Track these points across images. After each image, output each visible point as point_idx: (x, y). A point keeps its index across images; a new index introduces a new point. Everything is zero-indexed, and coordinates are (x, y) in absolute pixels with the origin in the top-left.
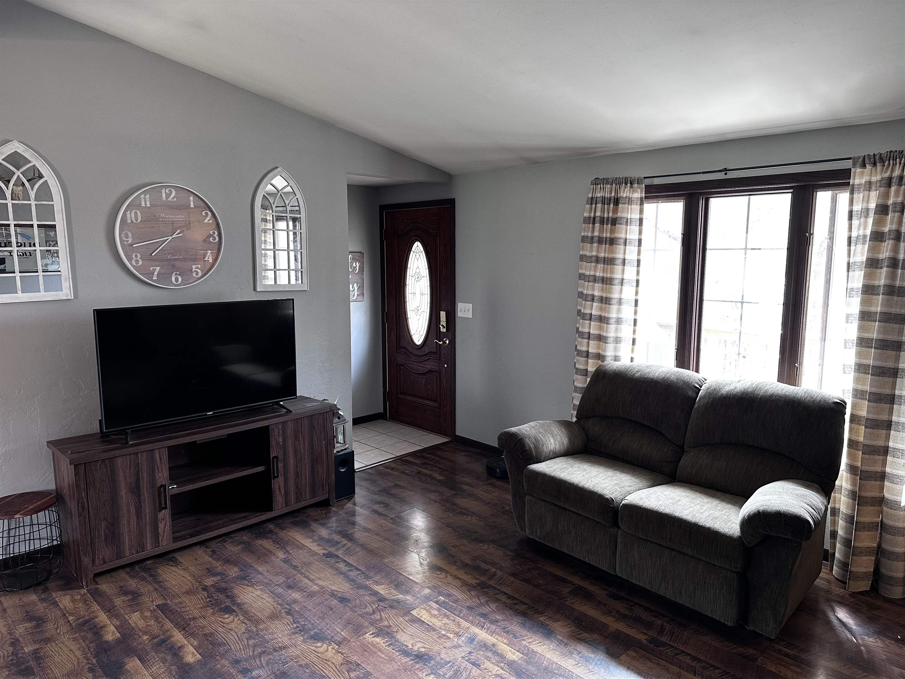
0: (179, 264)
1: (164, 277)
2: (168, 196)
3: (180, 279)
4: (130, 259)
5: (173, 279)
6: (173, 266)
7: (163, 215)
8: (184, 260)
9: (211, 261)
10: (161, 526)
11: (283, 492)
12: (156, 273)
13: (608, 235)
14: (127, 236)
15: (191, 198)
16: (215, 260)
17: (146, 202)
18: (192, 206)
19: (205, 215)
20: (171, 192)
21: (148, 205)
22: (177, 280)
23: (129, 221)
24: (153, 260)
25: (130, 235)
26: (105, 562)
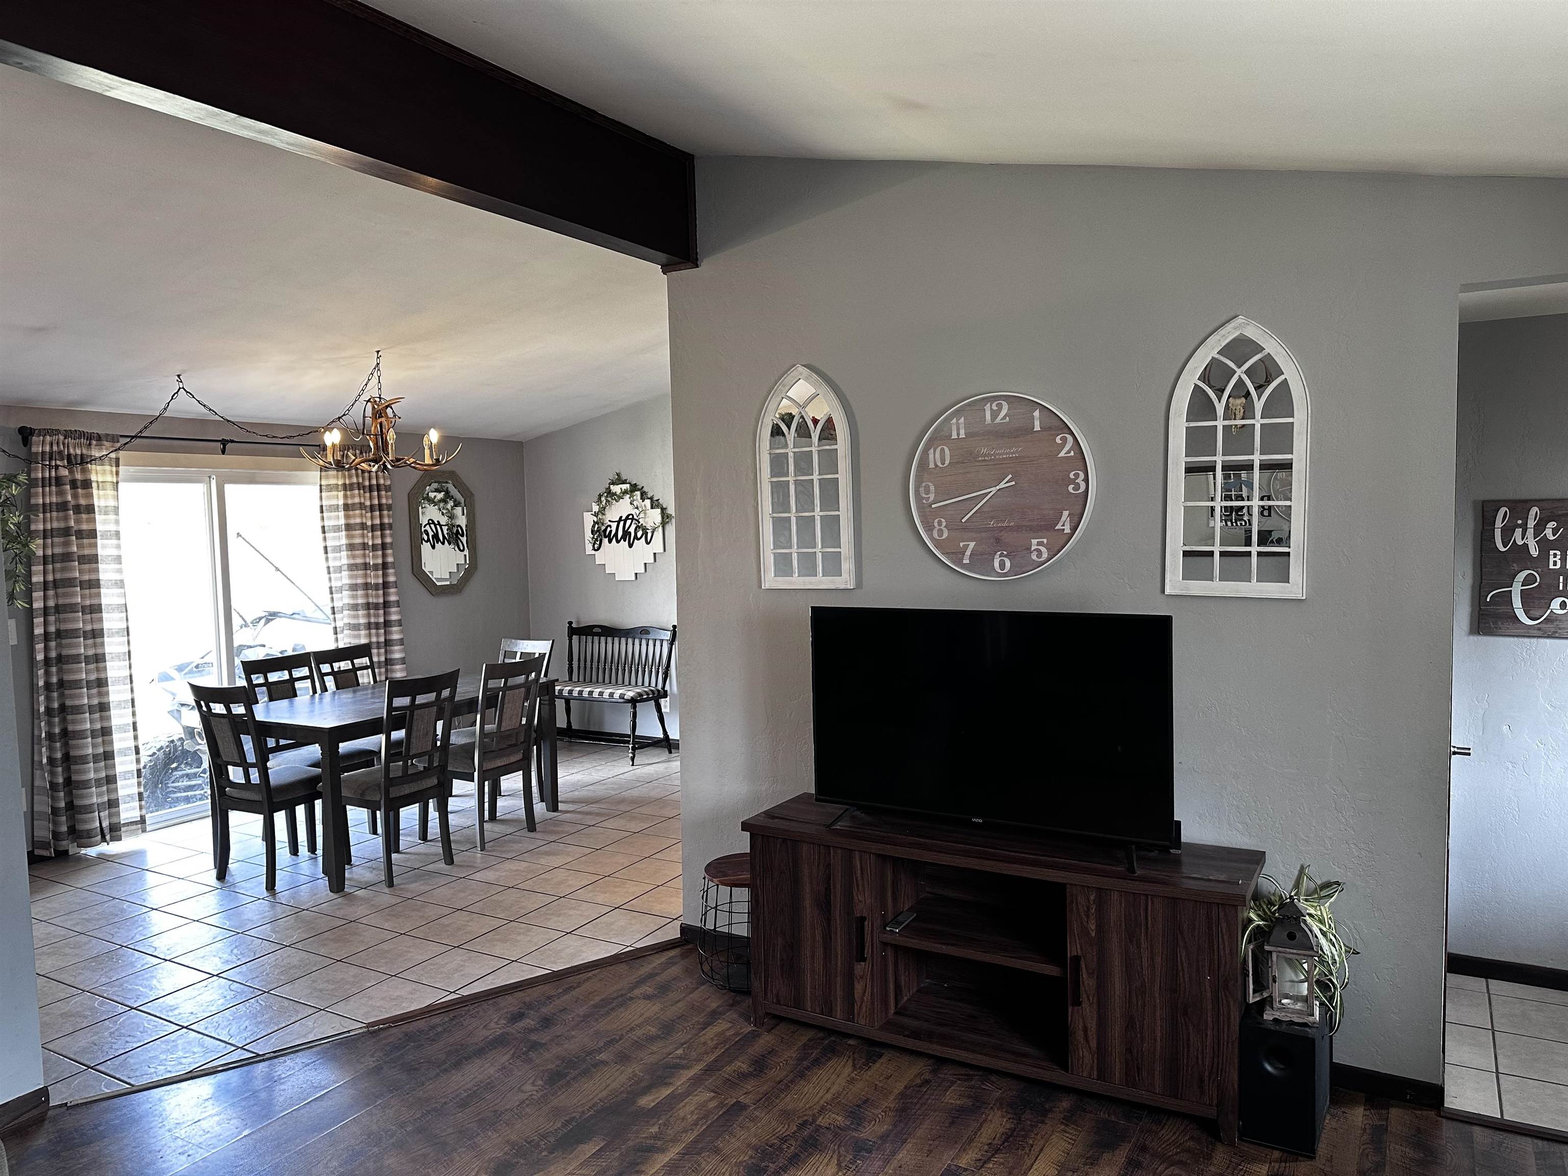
0: (1006, 537)
1: (981, 561)
2: (995, 414)
3: (1008, 564)
4: (929, 528)
5: (996, 564)
6: (998, 540)
7: (984, 451)
8: (1018, 528)
9: (1067, 530)
10: (858, 987)
12: (968, 553)
14: (927, 491)
15: (1037, 414)
16: (1074, 529)
17: (959, 429)
18: (1037, 428)
19: (1060, 442)
20: (1000, 407)
21: (962, 435)
22: (1002, 565)
23: (932, 465)
24: (965, 528)
25: (932, 488)
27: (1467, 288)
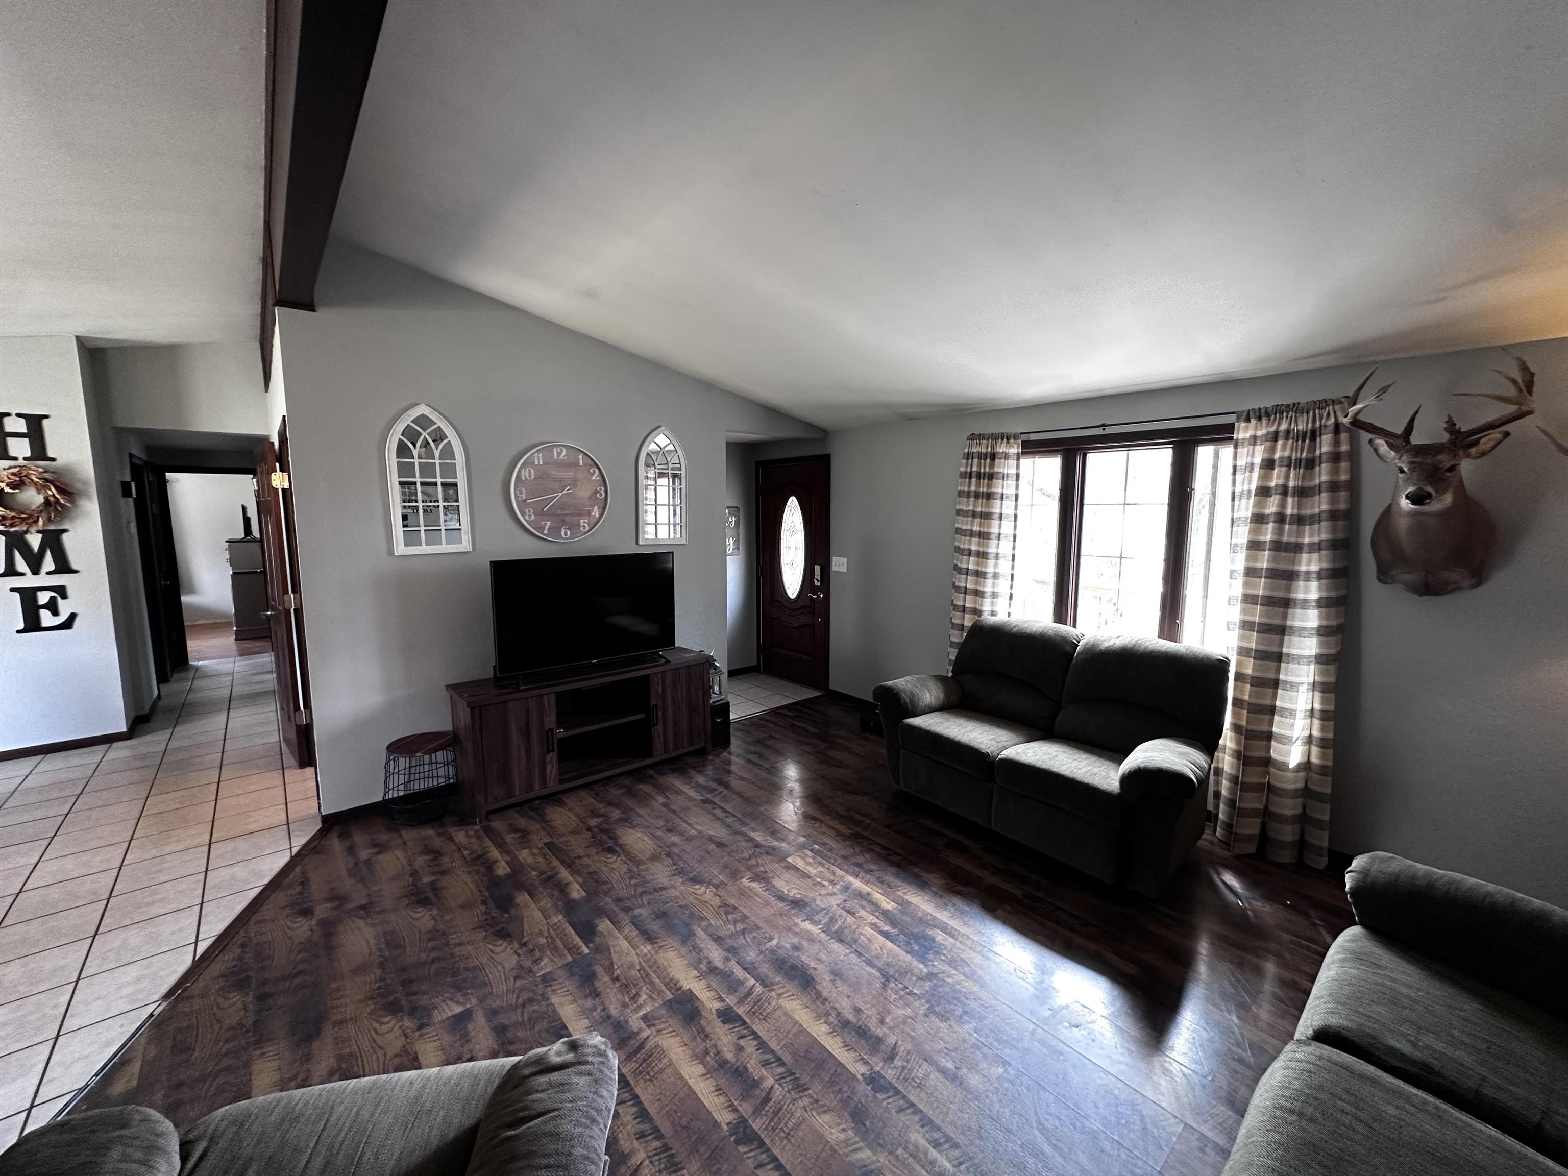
0: (567, 519)
1: (555, 531)
2: (559, 454)
3: (569, 533)
4: (523, 514)
5: (563, 533)
6: (563, 521)
7: (554, 472)
8: (573, 515)
9: (597, 516)
10: (549, 768)
11: (662, 739)
12: (547, 528)
13: (985, 490)
14: (521, 493)
15: (581, 456)
16: (601, 515)
17: (539, 460)
18: (581, 464)
19: (592, 472)
20: (562, 451)
21: (541, 463)
22: (566, 534)
23: (523, 478)
24: (544, 514)
25: (524, 491)
26: (497, 801)
27: (727, 431)
